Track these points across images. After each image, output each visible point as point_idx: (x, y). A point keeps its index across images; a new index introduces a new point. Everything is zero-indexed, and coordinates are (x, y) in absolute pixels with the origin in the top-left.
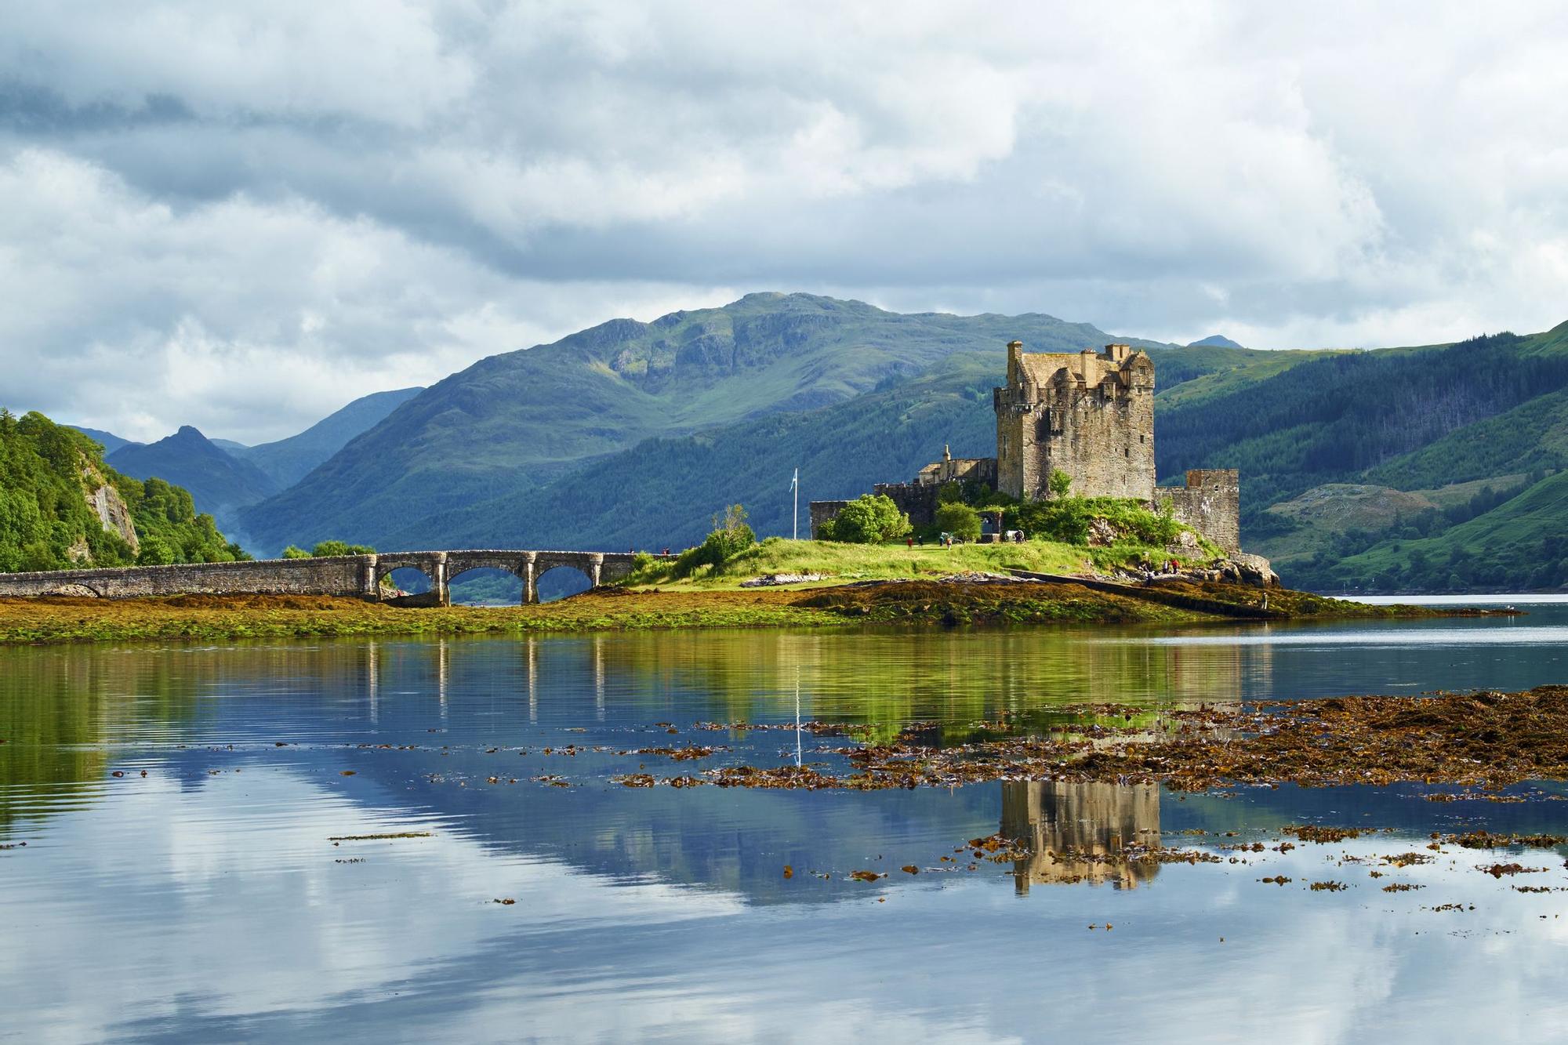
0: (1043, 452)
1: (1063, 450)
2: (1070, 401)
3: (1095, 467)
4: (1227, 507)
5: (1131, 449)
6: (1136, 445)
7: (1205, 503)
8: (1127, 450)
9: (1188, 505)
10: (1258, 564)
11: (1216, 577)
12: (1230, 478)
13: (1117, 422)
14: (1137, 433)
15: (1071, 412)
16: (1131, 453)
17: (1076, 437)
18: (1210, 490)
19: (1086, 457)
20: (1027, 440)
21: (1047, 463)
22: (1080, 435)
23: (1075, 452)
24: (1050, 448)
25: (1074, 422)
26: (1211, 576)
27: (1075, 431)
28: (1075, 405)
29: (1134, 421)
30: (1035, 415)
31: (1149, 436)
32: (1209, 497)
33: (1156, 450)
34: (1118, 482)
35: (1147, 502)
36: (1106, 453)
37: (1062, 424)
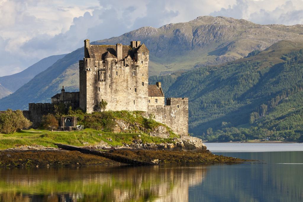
0: (96, 89)
1: (106, 88)
2: (109, 66)
3: (121, 96)
4: (183, 115)
5: (137, 88)
6: (140, 87)
7: (172, 113)
8: (136, 89)
9: (164, 114)
10: (194, 141)
11: (171, 147)
12: (184, 102)
13: (132, 76)
14: (140, 82)
15: (109, 72)
16: (138, 90)
17: (112, 83)
18: (175, 107)
19: (116, 91)
20: (89, 84)
21: (98, 94)
22: (114, 82)
23: (111, 89)
24: (99, 88)
25: (111, 76)
26: (168, 146)
27: (111, 80)
28: (111, 69)
29: (139, 76)
30: (93, 73)
31: (146, 82)
32: (174, 110)
33: (149, 89)
34: (132, 103)
35: (145, 112)
36: (126, 90)
37: (105, 77)
